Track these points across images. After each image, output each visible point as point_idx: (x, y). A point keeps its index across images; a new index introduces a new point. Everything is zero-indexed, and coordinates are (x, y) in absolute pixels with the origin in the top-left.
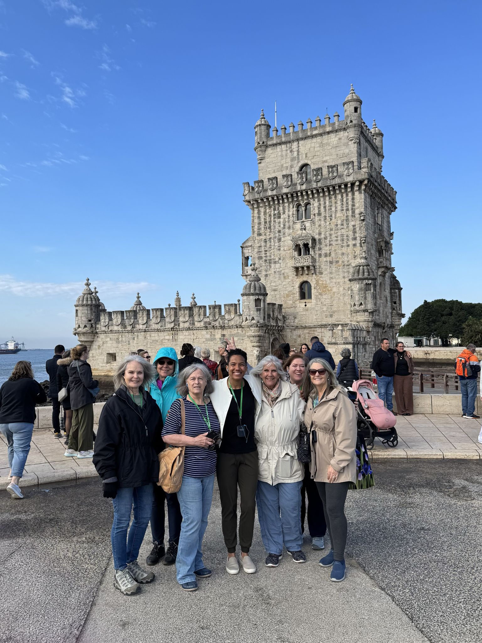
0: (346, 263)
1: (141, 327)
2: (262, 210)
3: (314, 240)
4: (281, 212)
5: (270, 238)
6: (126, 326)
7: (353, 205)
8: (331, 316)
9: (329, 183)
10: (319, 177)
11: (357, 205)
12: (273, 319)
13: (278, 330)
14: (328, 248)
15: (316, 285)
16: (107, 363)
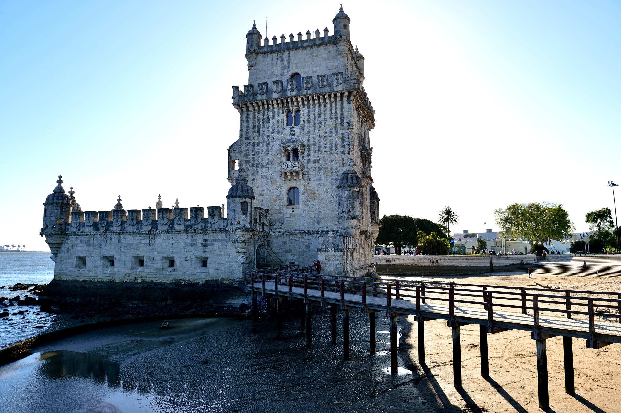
0: (334, 170)
1: (115, 229)
2: (251, 114)
3: (303, 146)
4: (271, 117)
5: (259, 143)
6: (98, 228)
7: (342, 114)
8: (319, 223)
9: (318, 91)
10: (309, 85)
11: (346, 114)
12: (260, 225)
13: (264, 236)
14: (317, 154)
15: (304, 191)
16: (76, 267)
